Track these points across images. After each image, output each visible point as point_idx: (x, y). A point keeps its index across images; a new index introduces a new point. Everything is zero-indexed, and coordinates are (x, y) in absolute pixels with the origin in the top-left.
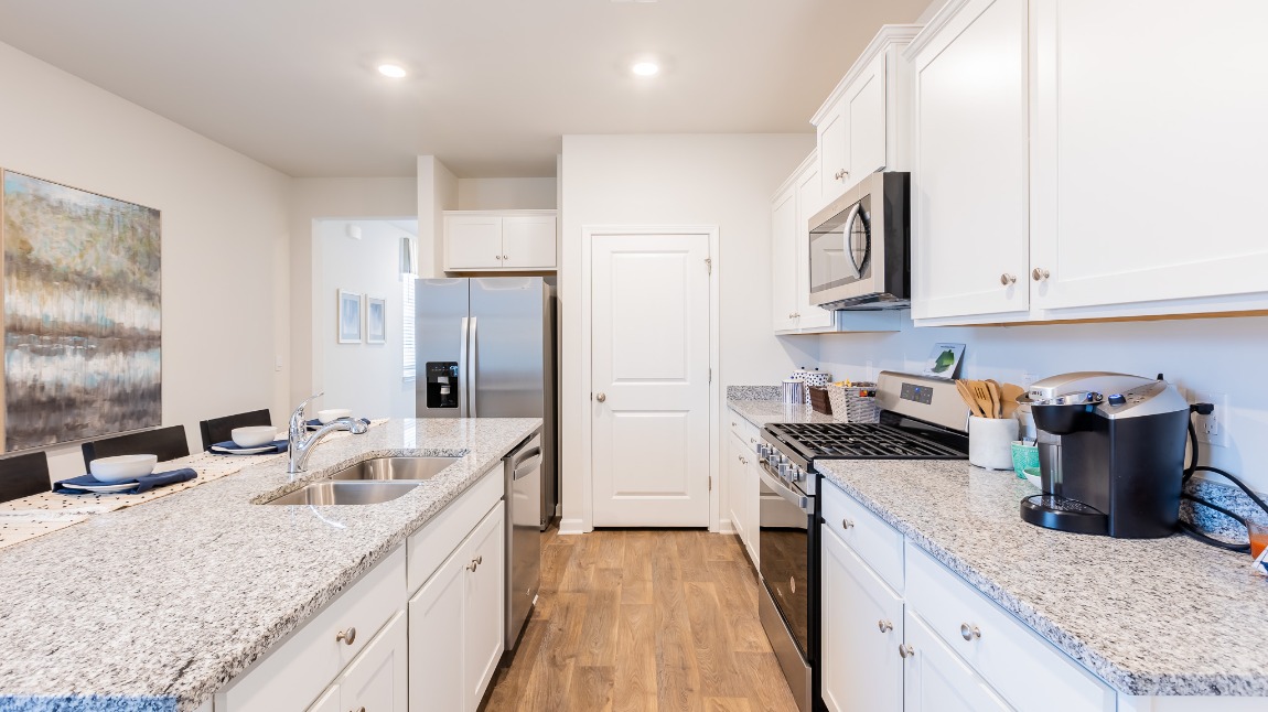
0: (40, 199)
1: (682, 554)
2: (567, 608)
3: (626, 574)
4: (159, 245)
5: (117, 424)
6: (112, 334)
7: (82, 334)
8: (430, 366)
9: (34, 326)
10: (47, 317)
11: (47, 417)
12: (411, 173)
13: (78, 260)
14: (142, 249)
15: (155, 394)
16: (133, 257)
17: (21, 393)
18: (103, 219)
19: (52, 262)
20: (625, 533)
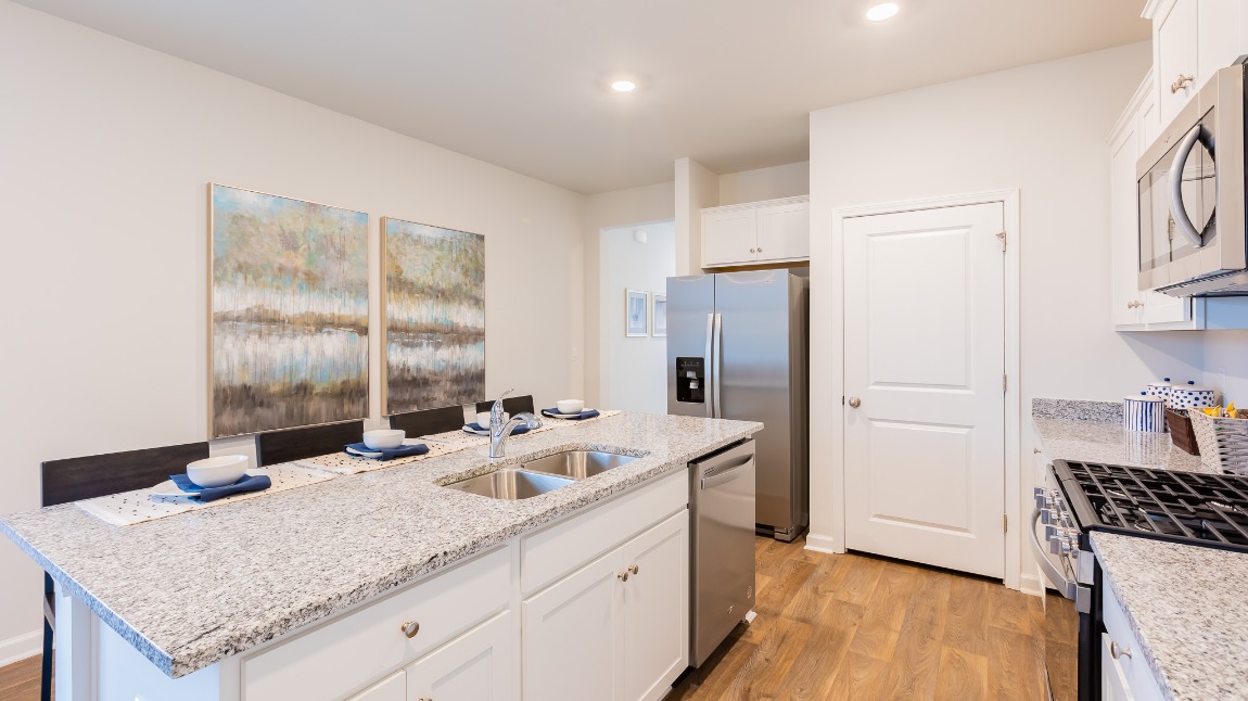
0: (407, 235)
1: (953, 607)
2: (784, 638)
3: (868, 615)
4: (484, 262)
5: (455, 399)
6: (452, 331)
7: (433, 331)
8: (680, 361)
9: (404, 326)
10: (411, 319)
11: (411, 392)
12: (669, 177)
13: (430, 277)
14: (472, 266)
15: (480, 377)
16: (466, 273)
17: (396, 373)
18: (446, 245)
19: (415, 280)
20: (884, 564)
